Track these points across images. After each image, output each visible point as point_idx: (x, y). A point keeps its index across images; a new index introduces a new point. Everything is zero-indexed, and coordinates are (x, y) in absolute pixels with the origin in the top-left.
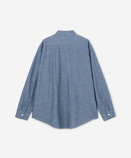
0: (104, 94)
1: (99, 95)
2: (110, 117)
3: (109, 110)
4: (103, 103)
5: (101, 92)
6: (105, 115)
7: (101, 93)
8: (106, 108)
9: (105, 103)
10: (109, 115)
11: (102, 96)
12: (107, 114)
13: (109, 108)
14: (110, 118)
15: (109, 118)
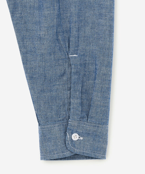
0: (88, 29)
1: (59, 25)
2: (77, 151)
3: (86, 115)
4: (68, 71)
5: (73, 10)
6: (57, 129)
7: (75, 19)
8: (75, 102)
9: (77, 73)
10: (75, 137)
11: (74, 32)
12: (66, 130)
13: (90, 106)
14: (75, 157)
15: (68, 154)
